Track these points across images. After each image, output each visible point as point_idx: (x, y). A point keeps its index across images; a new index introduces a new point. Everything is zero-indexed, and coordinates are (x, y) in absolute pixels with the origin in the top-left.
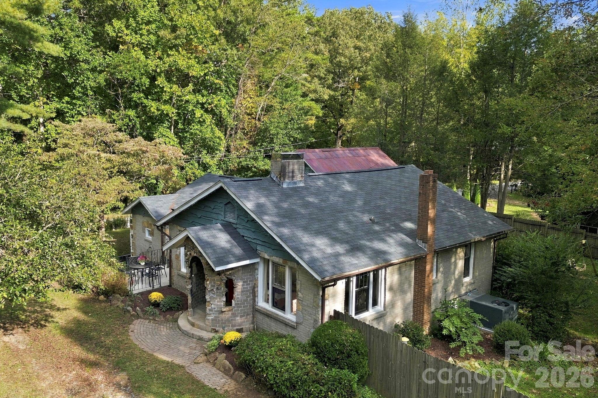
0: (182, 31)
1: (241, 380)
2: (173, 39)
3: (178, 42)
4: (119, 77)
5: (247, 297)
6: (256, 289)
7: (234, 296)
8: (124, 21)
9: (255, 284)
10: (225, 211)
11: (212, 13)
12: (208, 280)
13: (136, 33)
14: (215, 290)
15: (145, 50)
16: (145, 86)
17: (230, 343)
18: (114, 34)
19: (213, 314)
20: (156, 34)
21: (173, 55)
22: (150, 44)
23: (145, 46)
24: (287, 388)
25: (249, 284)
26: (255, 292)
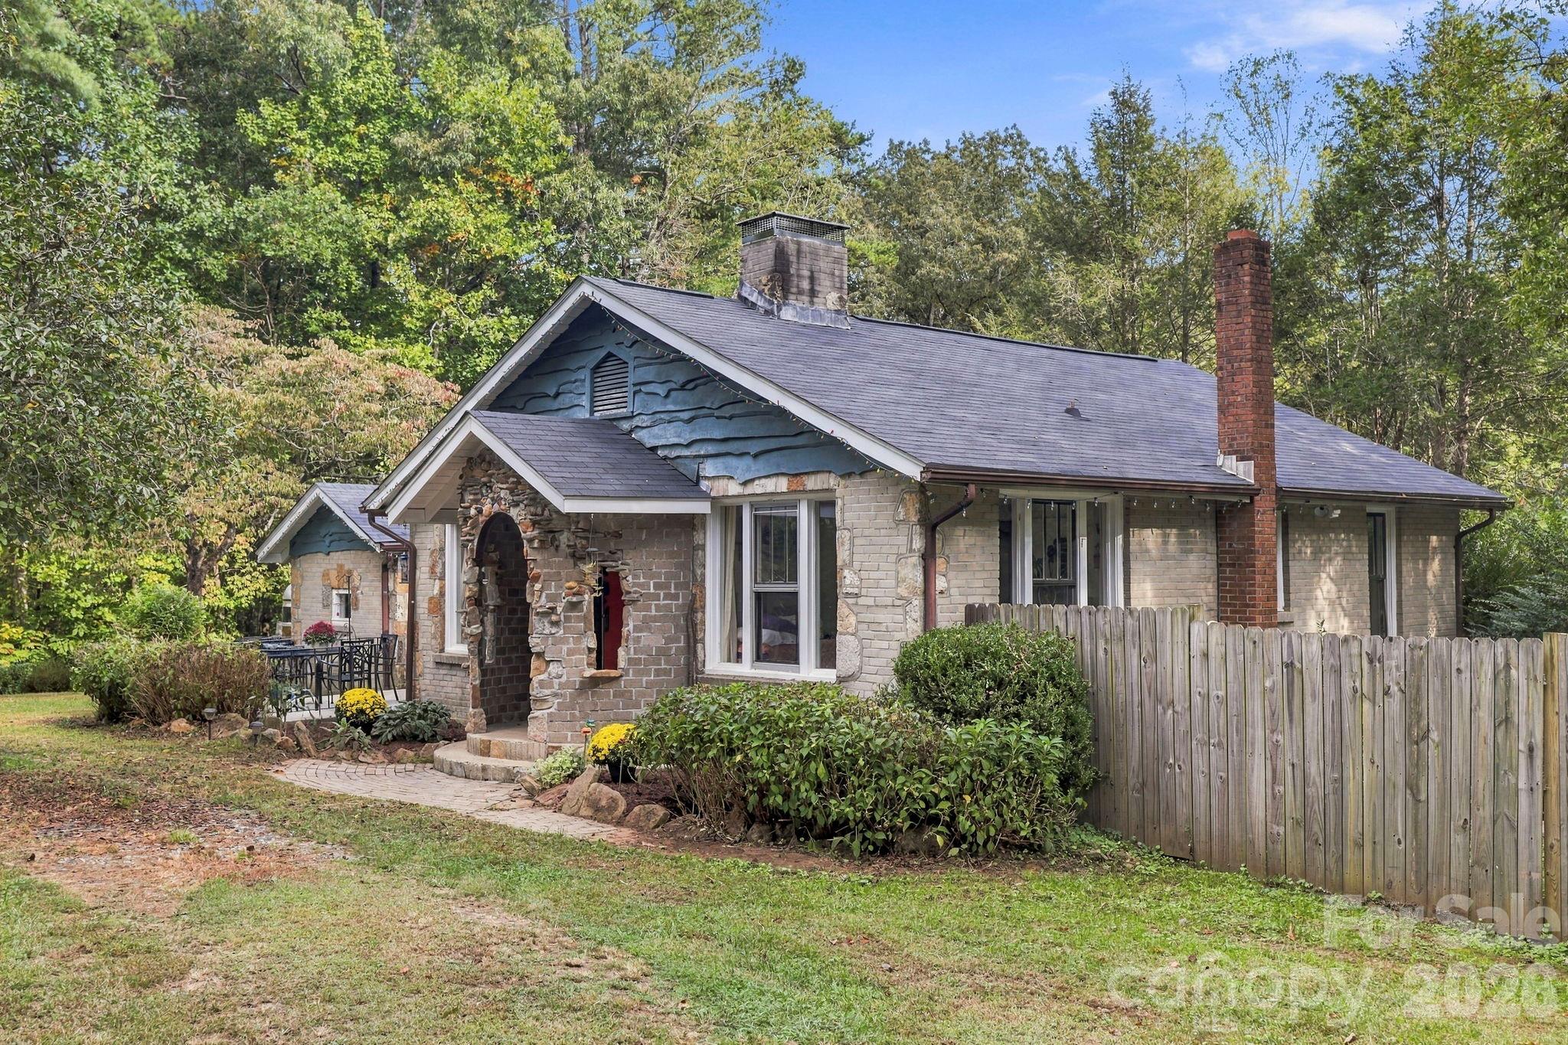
0: (462, 130)
1: (652, 825)
2: (437, 154)
3: (450, 159)
4: (269, 254)
5: (669, 640)
6: (699, 615)
7: (625, 630)
8: (294, 105)
9: (694, 596)
10: (593, 391)
11: (557, 90)
12: (536, 579)
13: (328, 142)
14: (559, 610)
15: (353, 192)
16: (348, 289)
17: (613, 752)
18: (262, 139)
19: (555, 695)
20: (385, 145)
21: (437, 196)
22: (366, 172)
23: (353, 177)
24: (818, 787)
25: (675, 597)
26: (694, 625)
